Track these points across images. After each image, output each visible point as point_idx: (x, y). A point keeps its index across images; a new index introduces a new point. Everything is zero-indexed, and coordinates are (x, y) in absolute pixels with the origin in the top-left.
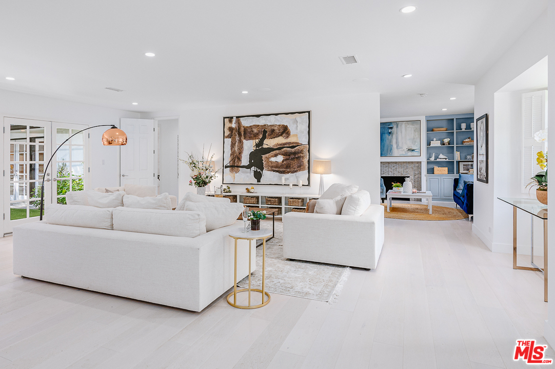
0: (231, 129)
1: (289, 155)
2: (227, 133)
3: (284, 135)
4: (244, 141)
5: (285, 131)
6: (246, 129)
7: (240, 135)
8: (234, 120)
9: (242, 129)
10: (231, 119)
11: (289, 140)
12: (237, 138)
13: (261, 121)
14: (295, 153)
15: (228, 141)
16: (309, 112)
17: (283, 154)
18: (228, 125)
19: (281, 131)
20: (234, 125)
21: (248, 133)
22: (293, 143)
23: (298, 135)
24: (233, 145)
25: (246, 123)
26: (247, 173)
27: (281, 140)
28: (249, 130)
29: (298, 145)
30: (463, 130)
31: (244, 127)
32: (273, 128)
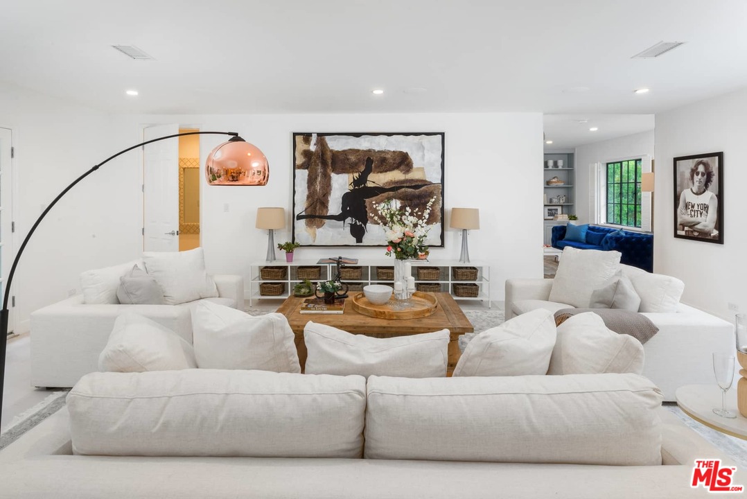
0: (307, 154)
1: (411, 200)
2: (300, 161)
3: (402, 167)
4: (333, 175)
5: (403, 161)
6: (335, 155)
7: (324, 164)
8: (314, 139)
9: (329, 155)
10: (307, 137)
11: (410, 176)
12: (320, 170)
13: (364, 144)
14: (419, 197)
15: (303, 174)
16: (443, 134)
17: (400, 198)
18: (301, 146)
19: (398, 160)
20: (313, 148)
21: (340, 162)
22: (417, 181)
23: (425, 166)
24: (311, 181)
25: (335, 145)
26: (339, 227)
27: (396, 175)
28: (342, 157)
29: (424, 183)
31: (331, 151)
32: (383, 155)
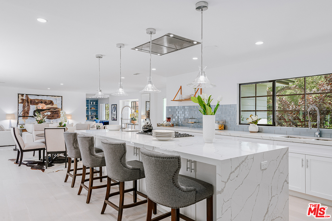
0: (22, 99)
1: (53, 112)
2: (20, 101)
3: (51, 104)
4: (30, 105)
5: (51, 103)
6: (31, 101)
7: (28, 102)
8: (25, 96)
9: (29, 100)
10: (22, 95)
11: (53, 106)
12: (26, 104)
13: (40, 98)
14: (56, 112)
15: (21, 105)
16: (62, 97)
17: (50, 112)
18: (20, 97)
19: (50, 102)
20: (24, 98)
21: (33, 102)
22: (55, 108)
23: (57, 104)
24: (24, 107)
25: (31, 97)
26: (32, 119)
27: (49, 106)
28: (33, 101)
29: (57, 108)
30: (91, 104)
31: (30, 99)
32: (45, 101)
